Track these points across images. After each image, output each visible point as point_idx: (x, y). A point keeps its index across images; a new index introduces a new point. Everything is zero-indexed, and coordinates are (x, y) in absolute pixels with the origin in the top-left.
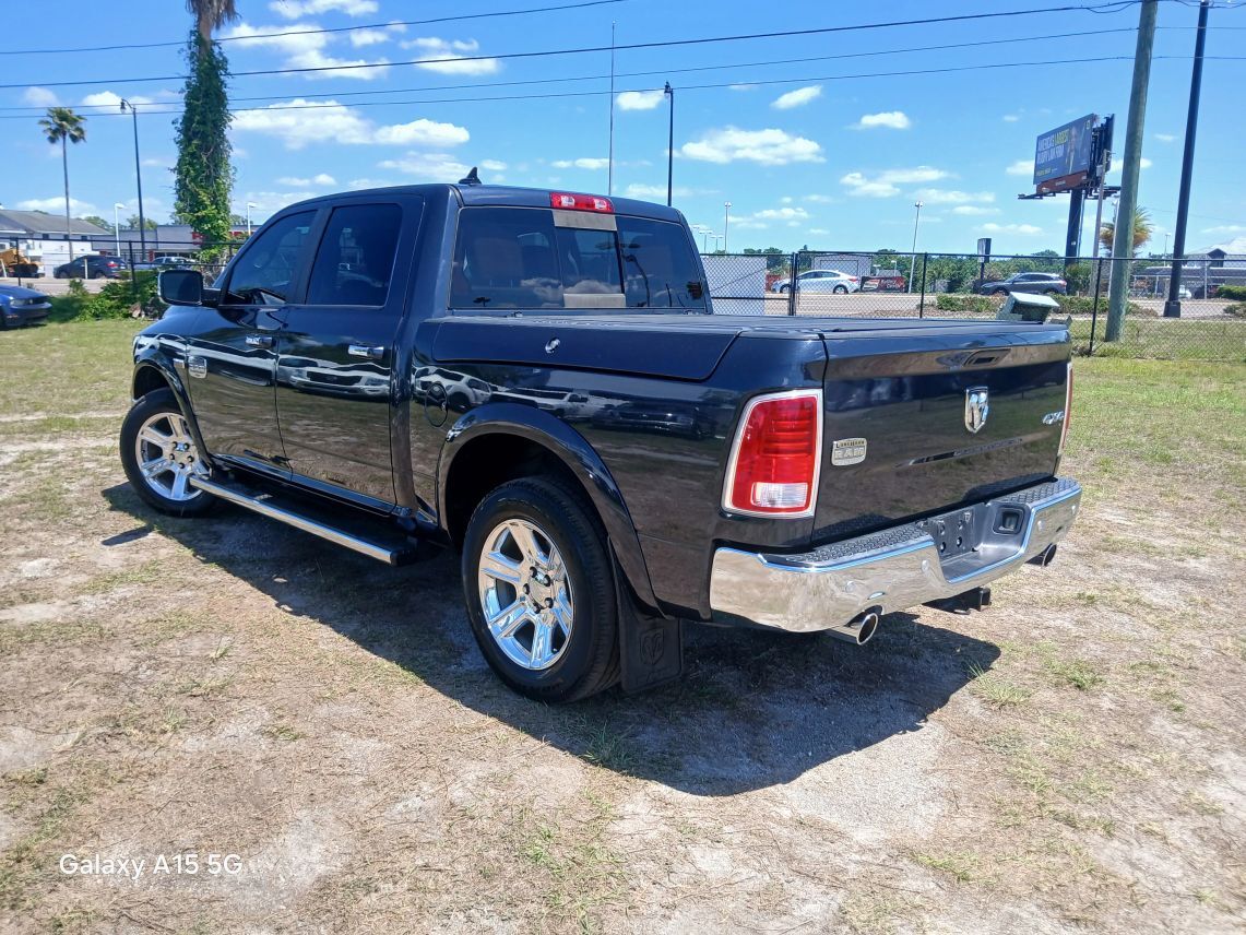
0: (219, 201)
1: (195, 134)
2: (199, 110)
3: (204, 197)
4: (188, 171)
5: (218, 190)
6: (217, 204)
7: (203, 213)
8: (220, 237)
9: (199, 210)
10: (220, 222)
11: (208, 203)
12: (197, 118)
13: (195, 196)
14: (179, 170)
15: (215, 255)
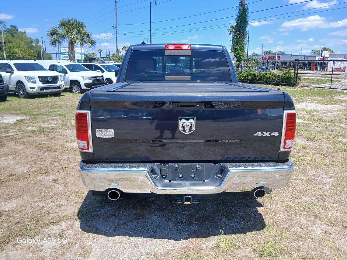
0: (242, 49)
1: (237, 30)
2: (239, 23)
3: (238, 48)
4: (235, 41)
5: (242, 45)
6: (241, 49)
7: (237, 52)
8: (241, 58)
9: (236, 51)
10: (241, 54)
11: (239, 49)
12: (238, 26)
13: (236, 47)
14: (232, 41)
15: (239, 63)
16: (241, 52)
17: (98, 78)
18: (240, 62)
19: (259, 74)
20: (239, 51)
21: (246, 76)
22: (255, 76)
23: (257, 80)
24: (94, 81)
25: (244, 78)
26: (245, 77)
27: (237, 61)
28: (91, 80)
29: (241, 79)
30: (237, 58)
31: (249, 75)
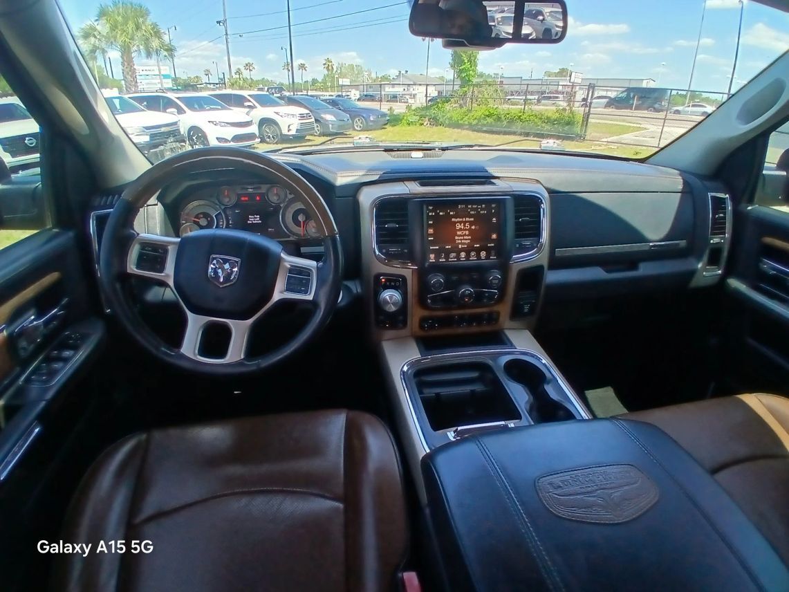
3: (465, 58)
6: (471, 61)
8: (469, 81)
9: (462, 66)
10: (471, 72)
15: (466, 91)
16: (471, 67)
17: (163, 129)
18: (468, 89)
19: (508, 114)
20: (467, 65)
21: (481, 116)
22: (500, 118)
23: (504, 127)
24: (153, 136)
25: (476, 121)
26: (479, 120)
27: (462, 86)
28: (147, 135)
29: (470, 124)
30: (462, 79)
31: (488, 116)
